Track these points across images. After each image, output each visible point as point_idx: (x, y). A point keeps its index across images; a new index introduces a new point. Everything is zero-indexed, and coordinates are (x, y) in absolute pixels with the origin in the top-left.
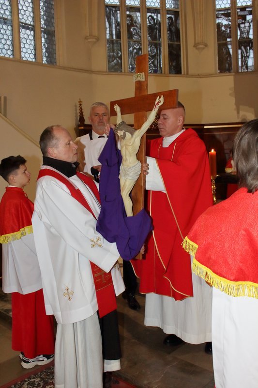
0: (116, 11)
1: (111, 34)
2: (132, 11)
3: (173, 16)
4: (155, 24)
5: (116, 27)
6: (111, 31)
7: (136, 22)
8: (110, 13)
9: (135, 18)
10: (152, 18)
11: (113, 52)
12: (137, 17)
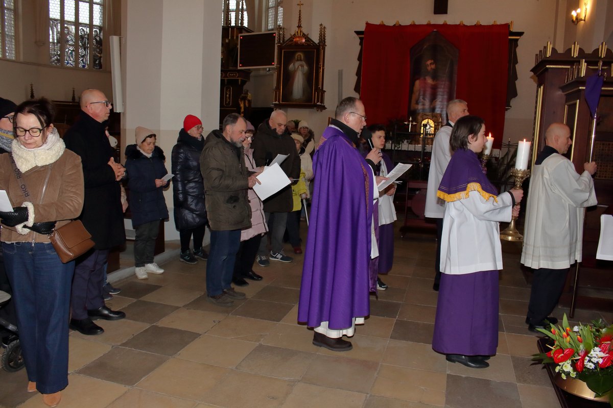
0: (57, 24)
1: (53, 39)
2: (69, 25)
3: (98, 30)
4: (85, 35)
5: (57, 34)
6: (53, 37)
7: (71, 32)
8: (53, 24)
9: (70, 29)
10: (83, 30)
11: (54, 51)
12: (72, 29)
